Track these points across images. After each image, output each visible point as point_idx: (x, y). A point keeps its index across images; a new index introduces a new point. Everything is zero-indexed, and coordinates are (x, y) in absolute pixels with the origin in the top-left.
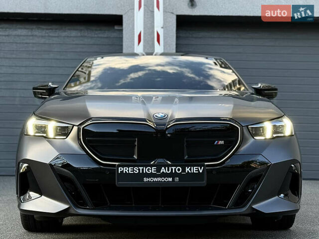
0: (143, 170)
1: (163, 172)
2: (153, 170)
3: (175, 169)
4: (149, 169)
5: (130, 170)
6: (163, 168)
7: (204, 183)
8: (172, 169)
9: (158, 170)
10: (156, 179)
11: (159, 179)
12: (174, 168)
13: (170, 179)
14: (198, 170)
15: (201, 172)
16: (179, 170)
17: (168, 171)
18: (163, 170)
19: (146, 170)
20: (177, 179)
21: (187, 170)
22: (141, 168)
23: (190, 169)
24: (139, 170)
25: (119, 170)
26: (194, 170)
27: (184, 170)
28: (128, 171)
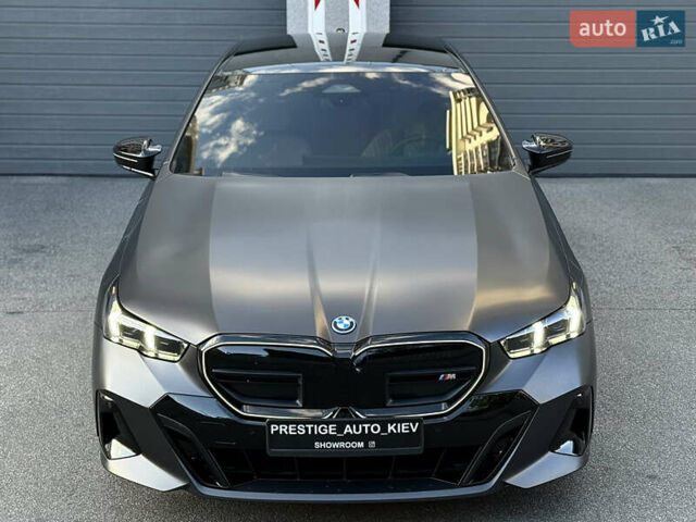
0: (313, 429)
1: (348, 433)
2: (331, 429)
3: (369, 428)
4: (323, 428)
5: (290, 429)
6: (348, 426)
7: (419, 450)
8: (363, 428)
9: (340, 429)
10: (336, 445)
11: (342, 444)
12: (366, 426)
13: (361, 445)
14: (410, 429)
15: (414, 430)
16: (376, 429)
17: (357, 430)
18: (348, 429)
19: (318, 430)
20: (372, 444)
21: (391, 428)
22: (310, 426)
23: (396, 428)
24: (306, 429)
25: (272, 430)
26: (403, 428)
27: (384, 429)
28: (288, 430)
